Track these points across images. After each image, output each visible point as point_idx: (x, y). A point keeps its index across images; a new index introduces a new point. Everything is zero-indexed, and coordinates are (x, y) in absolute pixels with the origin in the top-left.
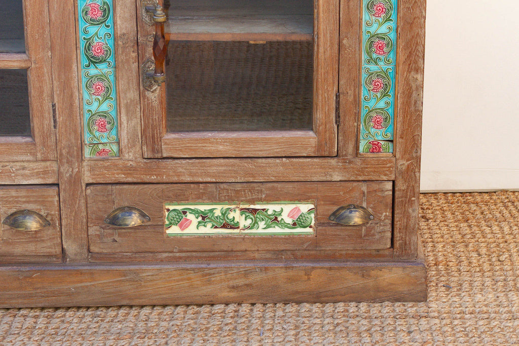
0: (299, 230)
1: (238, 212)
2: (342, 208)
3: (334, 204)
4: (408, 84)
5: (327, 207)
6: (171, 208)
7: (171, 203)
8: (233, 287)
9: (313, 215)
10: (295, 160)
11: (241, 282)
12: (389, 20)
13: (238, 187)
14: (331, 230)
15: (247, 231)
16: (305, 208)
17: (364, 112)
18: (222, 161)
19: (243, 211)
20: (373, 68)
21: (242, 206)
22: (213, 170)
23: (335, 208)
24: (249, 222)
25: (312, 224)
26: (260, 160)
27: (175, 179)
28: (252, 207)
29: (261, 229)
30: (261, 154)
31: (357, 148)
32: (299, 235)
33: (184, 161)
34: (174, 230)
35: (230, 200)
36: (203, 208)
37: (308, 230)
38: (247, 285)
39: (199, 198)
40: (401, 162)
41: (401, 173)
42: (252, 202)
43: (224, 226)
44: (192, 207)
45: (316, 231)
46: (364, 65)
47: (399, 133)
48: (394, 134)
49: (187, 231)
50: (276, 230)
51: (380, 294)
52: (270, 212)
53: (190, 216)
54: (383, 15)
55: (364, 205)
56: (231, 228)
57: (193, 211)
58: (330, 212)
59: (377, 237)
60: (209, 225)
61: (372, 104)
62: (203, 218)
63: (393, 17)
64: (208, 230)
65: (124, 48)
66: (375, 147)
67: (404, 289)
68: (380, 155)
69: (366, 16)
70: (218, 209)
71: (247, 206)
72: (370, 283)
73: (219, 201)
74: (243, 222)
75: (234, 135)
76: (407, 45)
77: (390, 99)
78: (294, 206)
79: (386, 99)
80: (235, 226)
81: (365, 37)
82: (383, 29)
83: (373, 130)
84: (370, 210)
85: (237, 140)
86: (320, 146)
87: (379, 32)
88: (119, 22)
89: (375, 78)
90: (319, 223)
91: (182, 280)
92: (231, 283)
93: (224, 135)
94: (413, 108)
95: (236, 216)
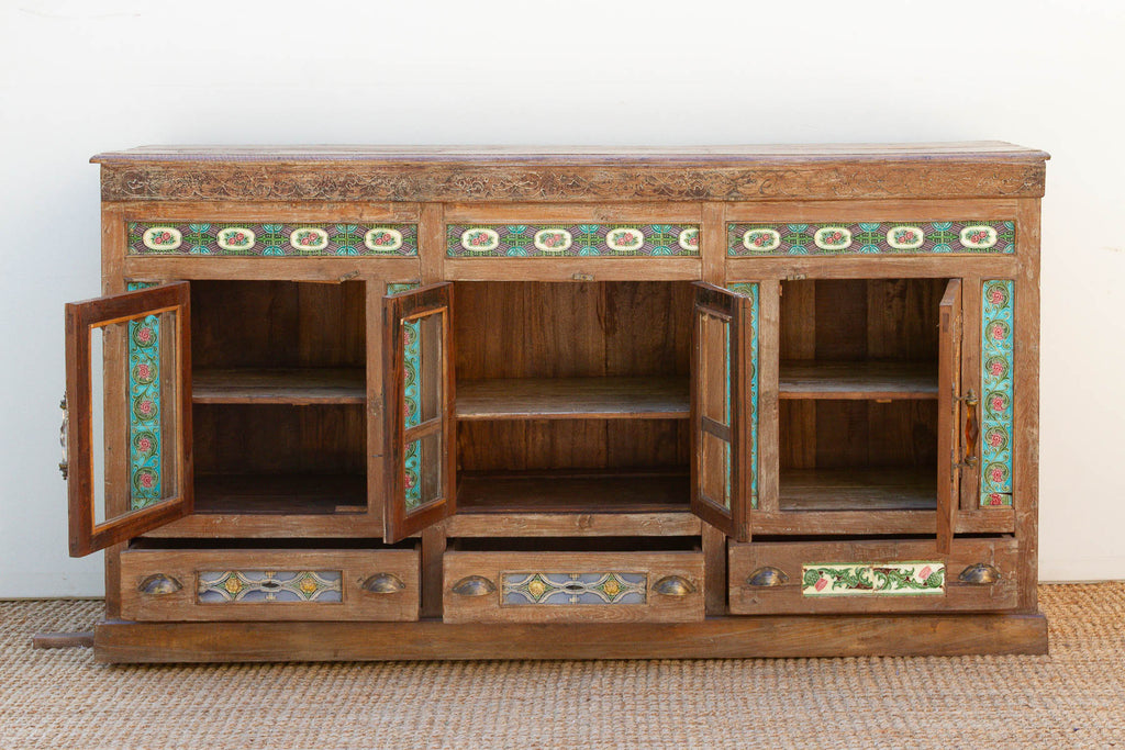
0: (929, 590)
1: (871, 571)
2: (972, 567)
3: (963, 562)
4: (1024, 438)
5: (956, 566)
6: (809, 568)
7: (809, 562)
8: (862, 639)
9: (943, 575)
10: (920, 512)
11: (870, 634)
12: (1005, 378)
13: (873, 546)
14: (960, 590)
15: (880, 592)
16: (935, 567)
17: (984, 466)
18: (852, 513)
19: (877, 571)
20: (992, 423)
21: (875, 566)
22: (844, 522)
23: (965, 567)
24: (882, 581)
25: (942, 584)
26: (887, 512)
28: (885, 566)
29: (894, 589)
31: (978, 500)
32: (930, 595)
33: (817, 514)
34: (810, 591)
35: (865, 560)
36: (838, 568)
37: (939, 590)
38: (876, 637)
39: (835, 558)
40: (1019, 514)
41: (1020, 524)
42: (885, 561)
43: (858, 587)
44: (828, 567)
45: (946, 591)
46: (984, 421)
47: (1017, 485)
48: (1013, 487)
49: (823, 592)
50: (908, 590)
51: (1006, 647)
52: (902, 572)
53: (826, 577)
54: (1000, 373)
55: (992, 564)
56: (865, 588)
57: (829, 571)
58: (960, 572)
59: (1005, 596)
60: (844, 585)
61: (991, 458)
62: (839, 578)
63: (1010, 375)
64: (842, 590)
65: (767, 405)
66: (995, 500)
67: (1026, 641)
68: (999, 507)
69: (984, 375)
70: (853, 569)
71: (880, 566)
72: (993, 635)
73: (854, 560)
74: (877, 582)
76: (1023, 402)
77: (1009, 453)
78: (925, 566)
79: (1004, 453)
80: (869, 587)
81: (984, 395)
82: (1001, 387)
83: (993, 483)
84: (997, 569)
87: (997, 389)
88: (763, 380)
89: (993, 433)
90: (949, 583)
91: (815, 631)
92: (861, 635)
94: (1029, 461)
95: (869, 575)
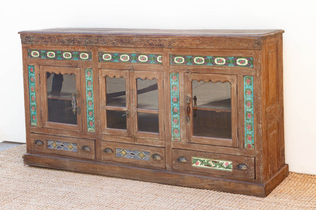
0: (228, 170)
1: (211, 162)
2: (240, 164)
3: (238, 162)
4: (257, 127)
5: (235, 163)
6: (194, 158)
7: (194, 157)
8: (209, 185)
9: (232, 165)
10: (226, 147)
11: (211, 183)
12: (251, 108)
13: (211, 154)
14: (237, 171)
15: (214, 168)
16: (230, 163)
17: (245, 135)
18: (207, 145)
19: (213, 161)
20: (248, 121)
21: (212, 160)
22: (205, 148)
23: (238, 164)
24: (214, 165)
25: (232, 168)
26: (217, 146)
27: (195, 149)
28: (215, 160)
29: (217, 168)
30: (217, 145)
31: (244, 145)
32: (228, 171)
33: (197, 145)
34: (194, 165)
35: (209, 158)
36: (202, 159)
37: (231, 170)
38: (213, 185)
39: (200, 156)
40: (256, 152)
41: (257, 155)
42: (215, 159)
43: (208, 166)
44: (199, 159)
45: (233, 170)
46: (245, 121)
47: (255, 142)
48: (254, 143)
49: (197, 166)
50: (222, 169)
51: (251, 193)
52: (220, 163)
53: (199, 161)
54: (250, 106)
55: (246, 164)
56: (209, 166)
57: (200, 160)
58: (237, 165)
59: (250, 175)
60: (204, 165)
61: (248, 133)
62: (202, 162)
63: (253, 107)
64: (203, 166)
65: (182, 110)
66: (249, 146)
67: (258, 193)
68: (250, 149)
69: (245, 106)
70: (206, 160)
71: (214, 160)
72: (248, 189)
73: (206, 158)
74: (213, 165)
75: (210, 138)
76: (257, 116)
77: (253, 132)
78: (227, 162)
79: (251, 131)
80: (210, 166)
81: (245, 112)
82: (250, 110)
83: (248, 141)
84: (248, 166)
85: (211, 140)
86: (233, 144)
87: (249, 111)
88: (181, 103)
89: (248, 125)
90: (233, 168)
91: (195, 180)
92: (209, 183)
93: (207, 138)
94: (259, 135)
95: (211, 163)
